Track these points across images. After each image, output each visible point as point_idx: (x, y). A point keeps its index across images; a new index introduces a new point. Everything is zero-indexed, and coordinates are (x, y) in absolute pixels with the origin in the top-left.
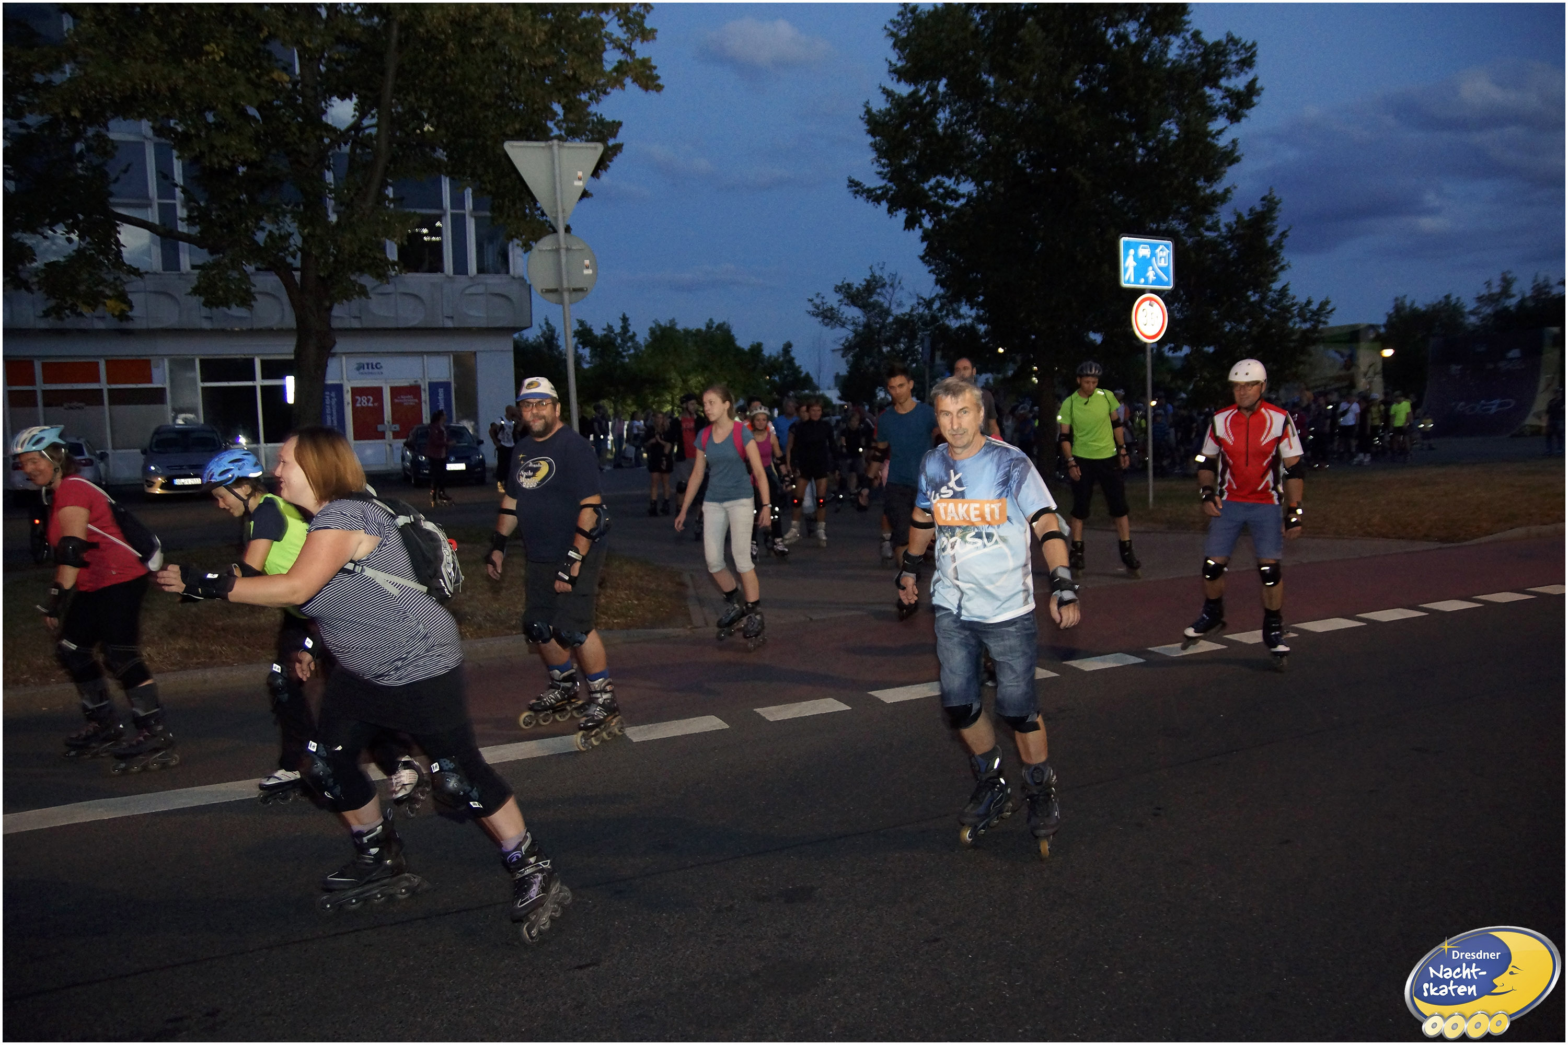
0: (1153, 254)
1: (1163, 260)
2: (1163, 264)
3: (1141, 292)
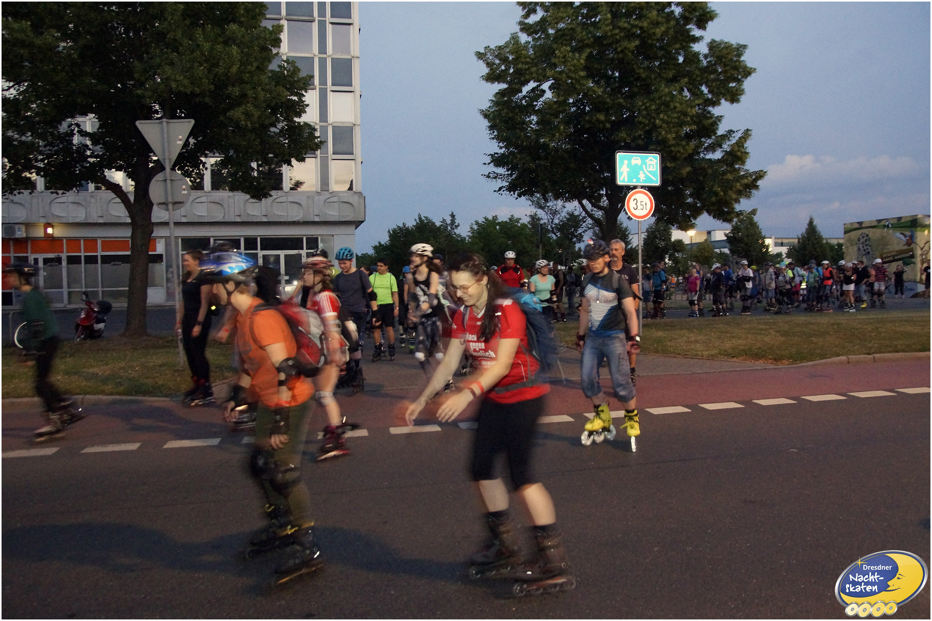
0: (644, 163)
1: (651, 167)
2: (651, 169)
3: (635, 187)
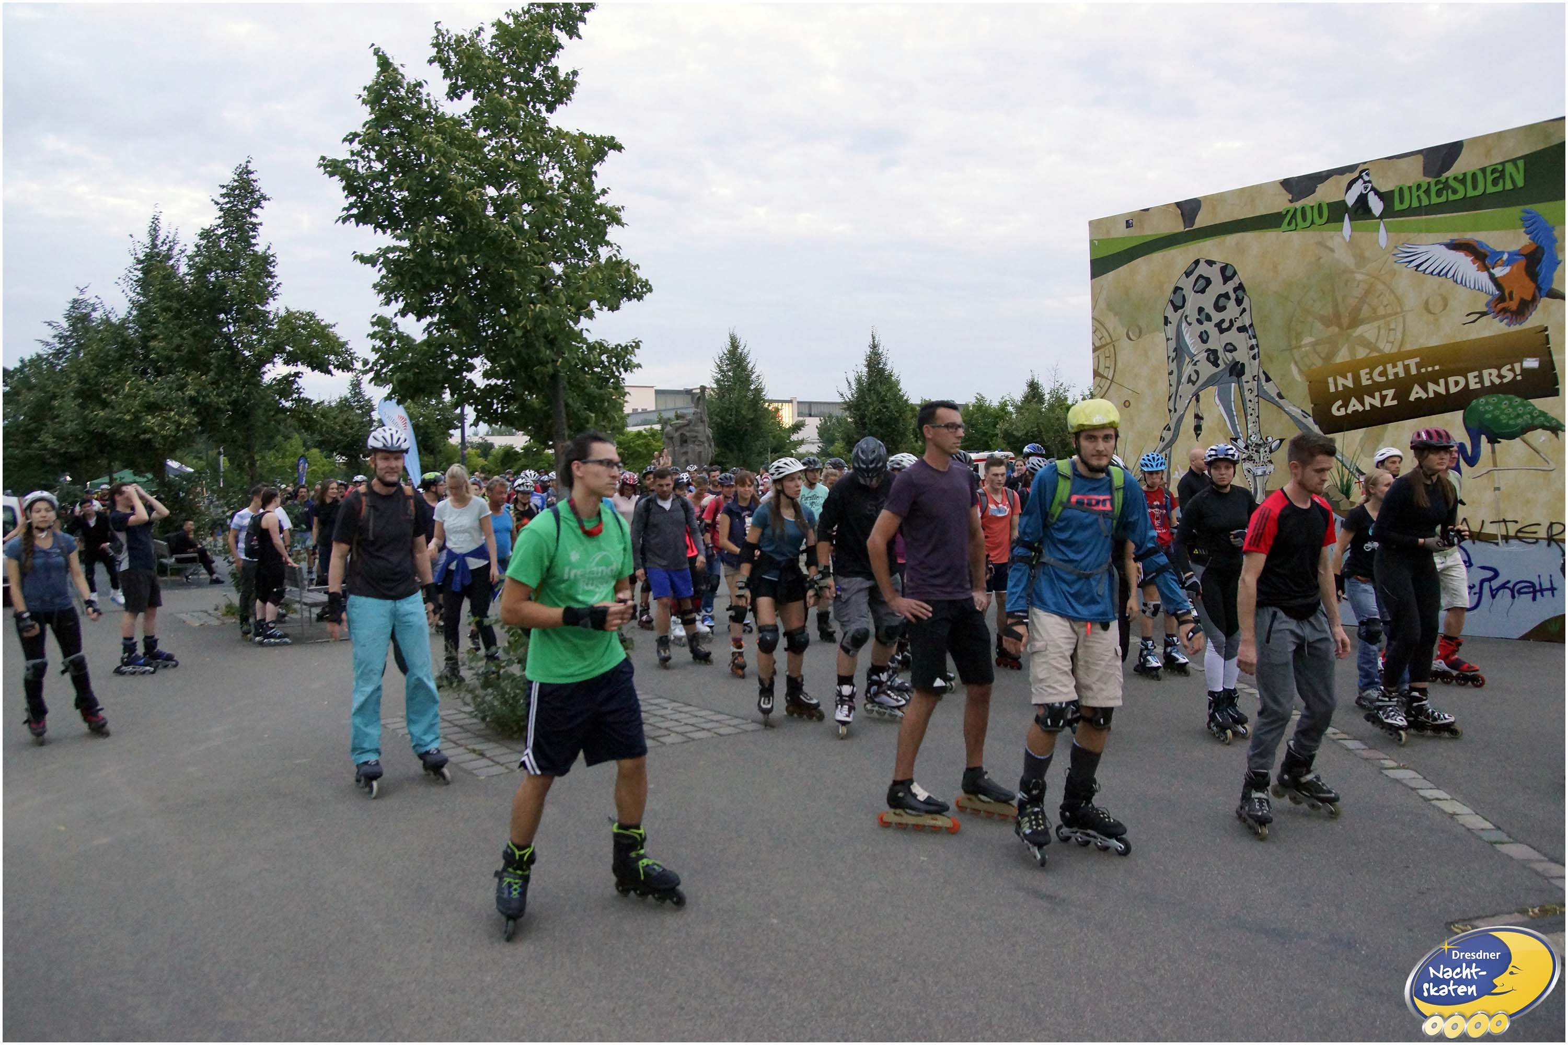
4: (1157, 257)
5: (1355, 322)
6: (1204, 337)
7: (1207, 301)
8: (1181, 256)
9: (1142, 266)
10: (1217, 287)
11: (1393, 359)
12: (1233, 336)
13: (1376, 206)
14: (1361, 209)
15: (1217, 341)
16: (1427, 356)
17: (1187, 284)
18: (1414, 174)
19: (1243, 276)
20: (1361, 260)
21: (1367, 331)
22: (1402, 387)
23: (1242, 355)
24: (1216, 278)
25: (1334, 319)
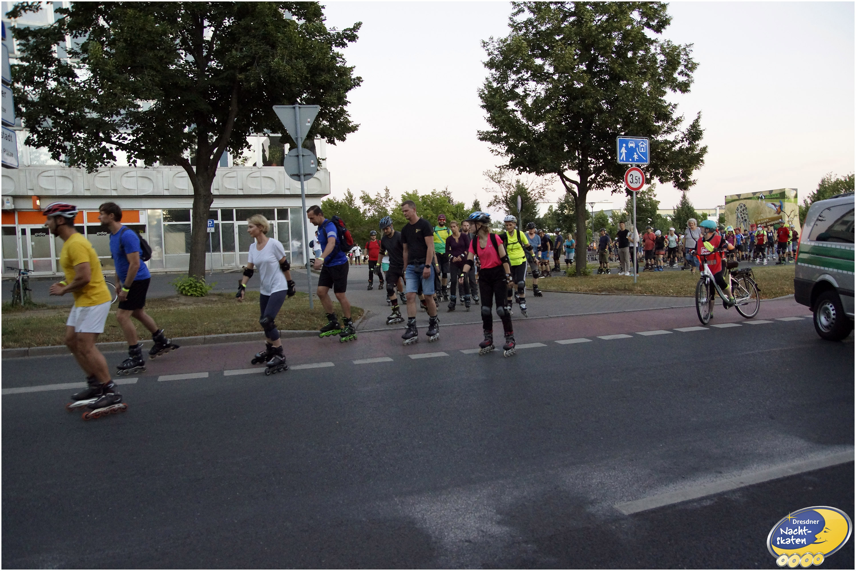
0: (637, 146)
2: (642, 151)
3: (629, 166)
4: (735, 202)
5: (761, 214)
6: (741, 215)
7: (742, 210)
8: (737, 203)
9: (732, 203)
10: (743, 208)
11: (765, 219)
12: (745, 215)
13: (763, 197)
14: (761, 198)
15: (743, 216)
16: (769, 219)
17: (739, 207)
18: (768, 194)
19: (746, 206)
20: (761, 205)
21: (762, 215)
22: (766, 223)
23: (746, 218)
24: (743, 206)
25: (758, 213)
